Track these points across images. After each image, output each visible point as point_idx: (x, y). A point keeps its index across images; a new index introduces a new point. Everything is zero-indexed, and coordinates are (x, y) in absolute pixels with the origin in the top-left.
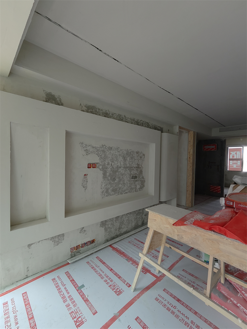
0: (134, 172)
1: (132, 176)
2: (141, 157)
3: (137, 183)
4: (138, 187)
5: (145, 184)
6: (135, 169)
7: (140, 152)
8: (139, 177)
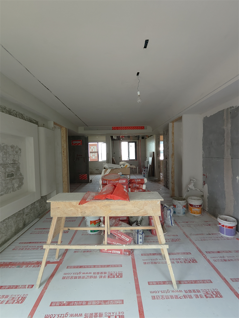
0: (10, 169)
1: (7, 174)
2: (17, 152)
3: (14, 181)
4: (16, 185)
5: (24, 181)
6: (10, 166)
7: (15, 146)
8: (16, 174)
